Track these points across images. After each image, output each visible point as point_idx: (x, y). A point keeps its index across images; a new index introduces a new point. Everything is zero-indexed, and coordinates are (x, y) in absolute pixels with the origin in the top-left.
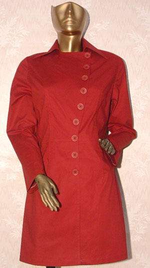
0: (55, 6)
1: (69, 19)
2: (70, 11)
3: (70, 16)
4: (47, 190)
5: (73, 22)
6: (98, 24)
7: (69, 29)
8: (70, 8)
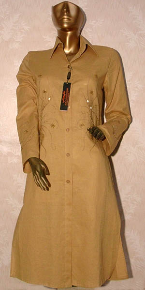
0: (54, 5)
1: (66, 17)
2: (65, 10)
3: (65, 14)
4: (38, 171)
5: (69, 19)
6: (94, 22)
7: (65, 26)
8: (66, 7)
